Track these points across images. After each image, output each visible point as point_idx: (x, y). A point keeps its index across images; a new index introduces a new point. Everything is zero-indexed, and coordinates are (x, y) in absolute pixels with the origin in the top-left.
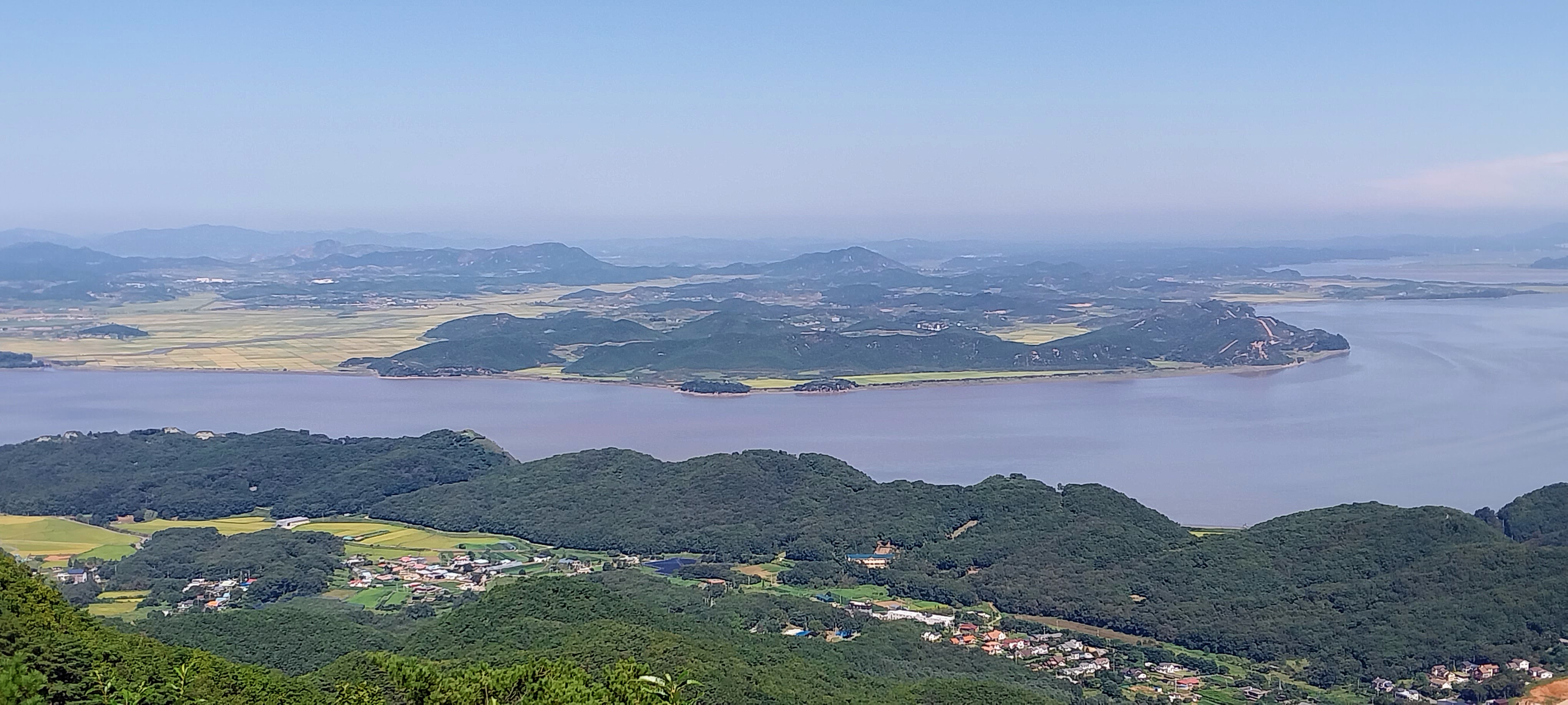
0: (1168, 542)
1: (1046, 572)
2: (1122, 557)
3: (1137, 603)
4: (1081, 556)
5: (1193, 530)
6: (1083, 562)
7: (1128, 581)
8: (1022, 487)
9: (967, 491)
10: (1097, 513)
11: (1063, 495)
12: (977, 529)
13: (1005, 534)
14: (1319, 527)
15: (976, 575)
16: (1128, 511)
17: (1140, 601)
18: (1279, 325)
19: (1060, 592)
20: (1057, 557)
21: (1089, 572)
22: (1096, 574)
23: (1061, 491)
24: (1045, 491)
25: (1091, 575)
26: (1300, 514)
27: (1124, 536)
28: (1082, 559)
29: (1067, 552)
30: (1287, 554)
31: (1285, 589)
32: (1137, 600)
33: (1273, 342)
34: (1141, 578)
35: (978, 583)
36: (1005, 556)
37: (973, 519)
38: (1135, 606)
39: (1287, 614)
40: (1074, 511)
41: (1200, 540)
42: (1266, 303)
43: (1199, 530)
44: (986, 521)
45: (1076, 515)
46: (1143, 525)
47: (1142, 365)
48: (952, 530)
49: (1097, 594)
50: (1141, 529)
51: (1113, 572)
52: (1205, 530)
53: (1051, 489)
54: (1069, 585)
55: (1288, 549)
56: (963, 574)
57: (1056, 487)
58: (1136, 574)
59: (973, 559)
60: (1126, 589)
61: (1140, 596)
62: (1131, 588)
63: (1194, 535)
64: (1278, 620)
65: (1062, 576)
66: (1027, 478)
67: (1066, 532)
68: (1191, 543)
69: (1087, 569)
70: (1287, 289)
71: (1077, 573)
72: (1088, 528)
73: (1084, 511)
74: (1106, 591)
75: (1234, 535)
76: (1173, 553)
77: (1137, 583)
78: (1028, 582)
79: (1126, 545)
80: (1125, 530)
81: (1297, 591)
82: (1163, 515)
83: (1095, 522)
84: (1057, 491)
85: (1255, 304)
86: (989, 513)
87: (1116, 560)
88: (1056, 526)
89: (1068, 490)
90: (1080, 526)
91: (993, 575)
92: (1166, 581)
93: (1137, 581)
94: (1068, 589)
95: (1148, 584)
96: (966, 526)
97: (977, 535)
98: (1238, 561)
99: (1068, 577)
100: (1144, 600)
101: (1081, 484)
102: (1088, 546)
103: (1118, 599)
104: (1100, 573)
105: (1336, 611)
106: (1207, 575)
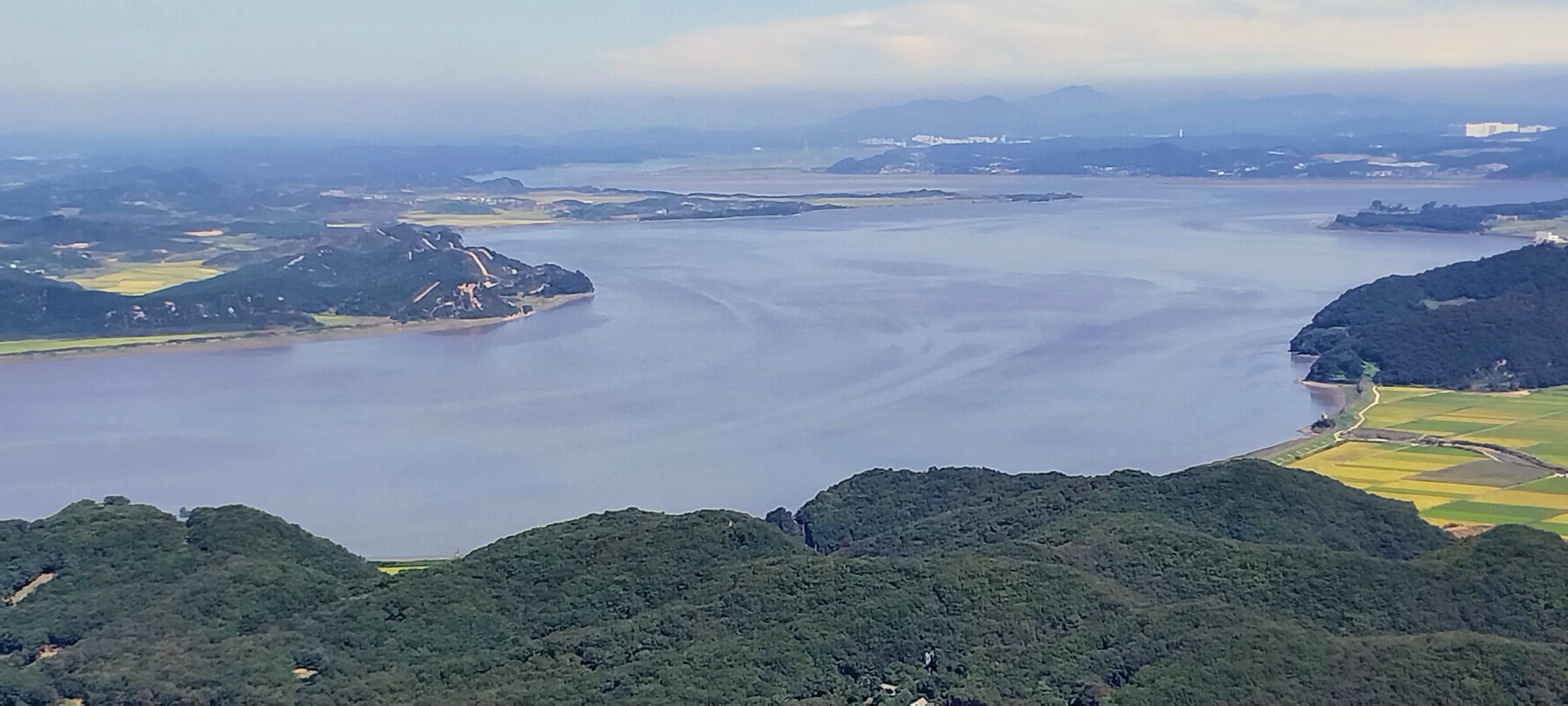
0: (347, 586)
1: (162, 646)
2: (280, 614)
3: (305, 680)
4: (218, 617)
5: (384, 565)
6: (221, 625)
7: (290, 648)
8: (124, 518)
9: (35, 528)
10: (240, 549)
11: (188, 526)
12: (53, 586)
13: (97, 593)
14: (559, 549)
15: (52, 658)
16: (288, 543)
17: (308, 677)
18: (497, 260)
19: (186, 674)
20: (181, 621)
21: (231, 640)
22: (242, 642)
23: (185, 520)
24: (160, 521)
25: (233, 645)
26: (533, 532)
27: (283, 581)
28: (220, 620)
29: (196, 611)
30: (517, 592)
31: (515, 642)
32: (303, 677)
33: (488, 285)
34: (309, 643)
35: (57, 671)
36: (99, 625)
37: (47, 571)
38: (302, 685)
39: (519, 677)
40: (204, 549)
41: (393, 580)
42: (478, 228)
43: (392, 564)
44: (67, 574)
45: (209, 554)
46: (309, 562)
47: (302, 323)
48: (12, 591)
49: (244, 673)
50: (307, 569)
51: (268, 637)
52: (401, 564)
53: (169, 517)
54: (199, 660)
55: (518, 583)
56: (32, 659)
57: (176, 513)
58: (302, 637)
59: (49, 634)
60: (287, 660)
61: (309, 670)
62: (295, 659)
63: (385, 573)
64: (506, 687)
65: (190, 649)
66: (131, 503)
67: (194, 582)
68: (381, 585)
69: (228, 636)
70: (505, 207)
71: (212, 642)
72: (227, 574)
73: (223, 548)
74: (258, 665)
75: (441, 569)
76: (356, 602)
77: (304, 650)
78: (137, 662)
79: (286, 595)
80: (284, 572)
81: (531, 643)
82: (339, 547)
83: (238, 563)
84: (179, 519)
85: (462, 229)
86: (72, 559)
87: (271, 618)
88: (179, 573)
89: (197, 518)
90: (216, 572)
91: (82, 656)
92: (347, 644)
93: (303, 647)
94: (199, 668)
95: (320, 650)
96: (35, 584)
97: (54, 596)
98: (449, 607)
99: (199, 650)
100: (314, 675)
101: (216, 507)
102: (228, 599)
103: (276, 677)
104: (248, 640)
105: (585, 669)
106: (405, 630)
